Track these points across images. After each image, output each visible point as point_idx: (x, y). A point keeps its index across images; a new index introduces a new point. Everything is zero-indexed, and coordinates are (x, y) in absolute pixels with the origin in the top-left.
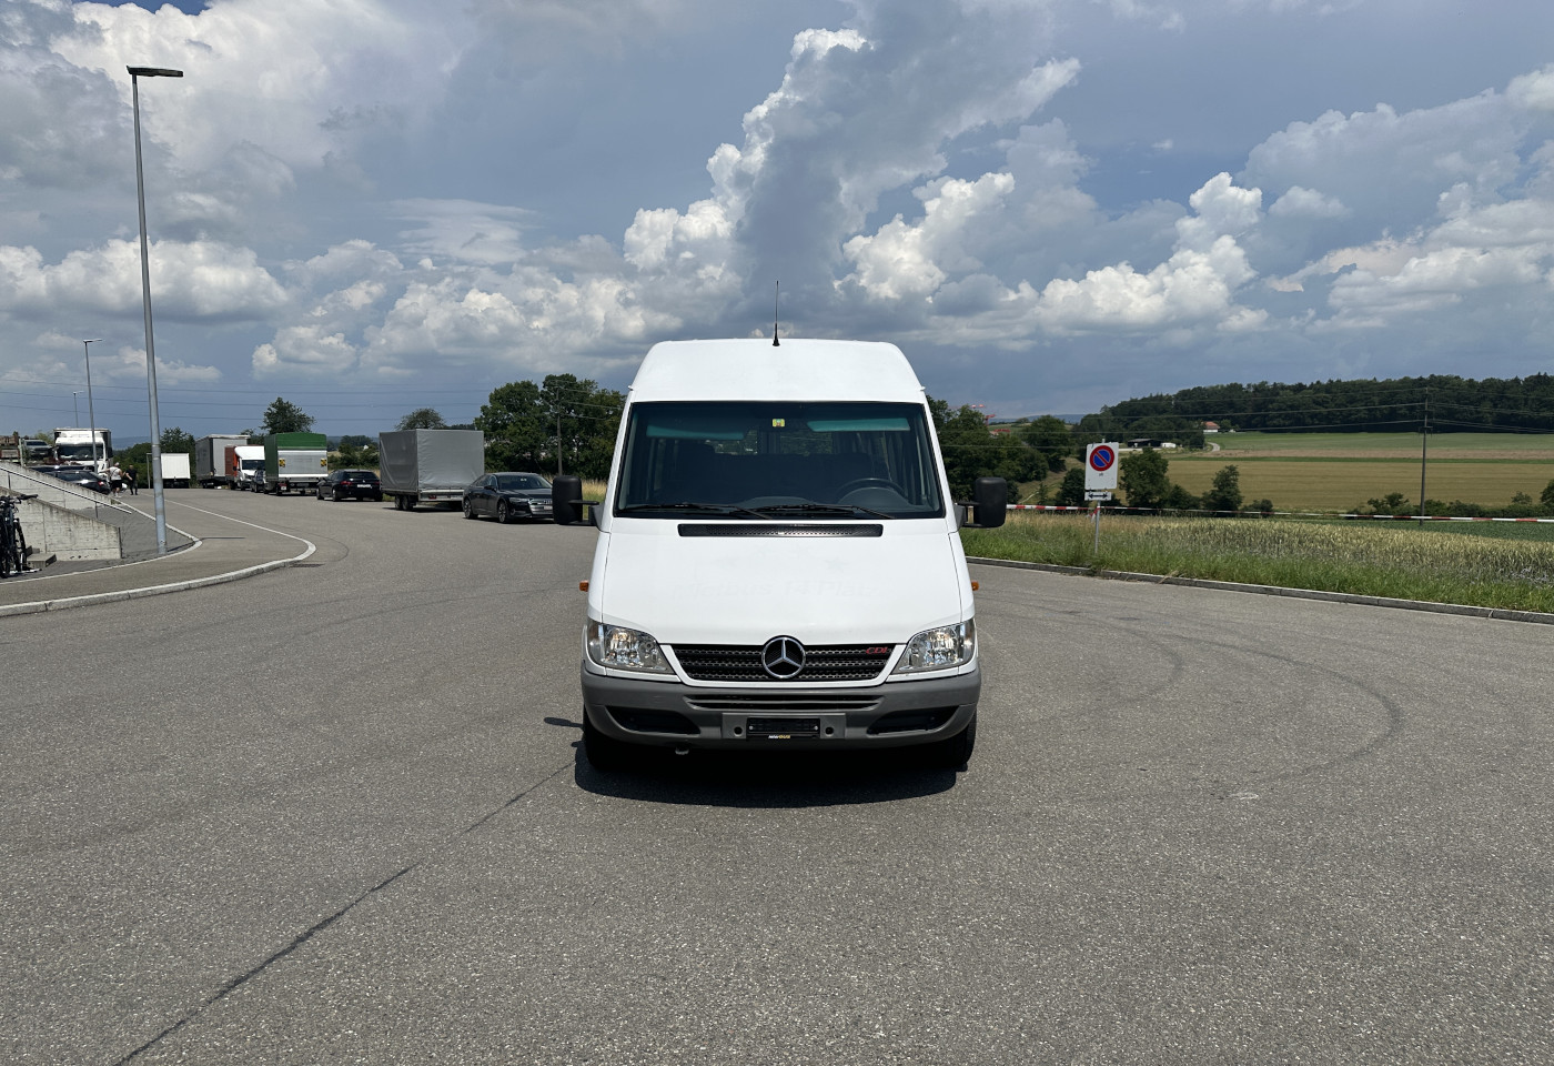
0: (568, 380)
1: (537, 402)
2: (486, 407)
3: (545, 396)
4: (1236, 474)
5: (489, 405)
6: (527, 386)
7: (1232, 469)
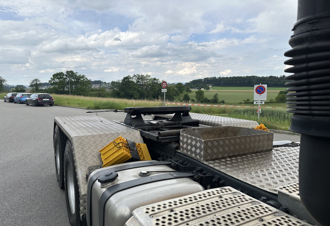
0: (72, 72)
3: (66, 76)
4: (217, 95)
7: (217, 94)
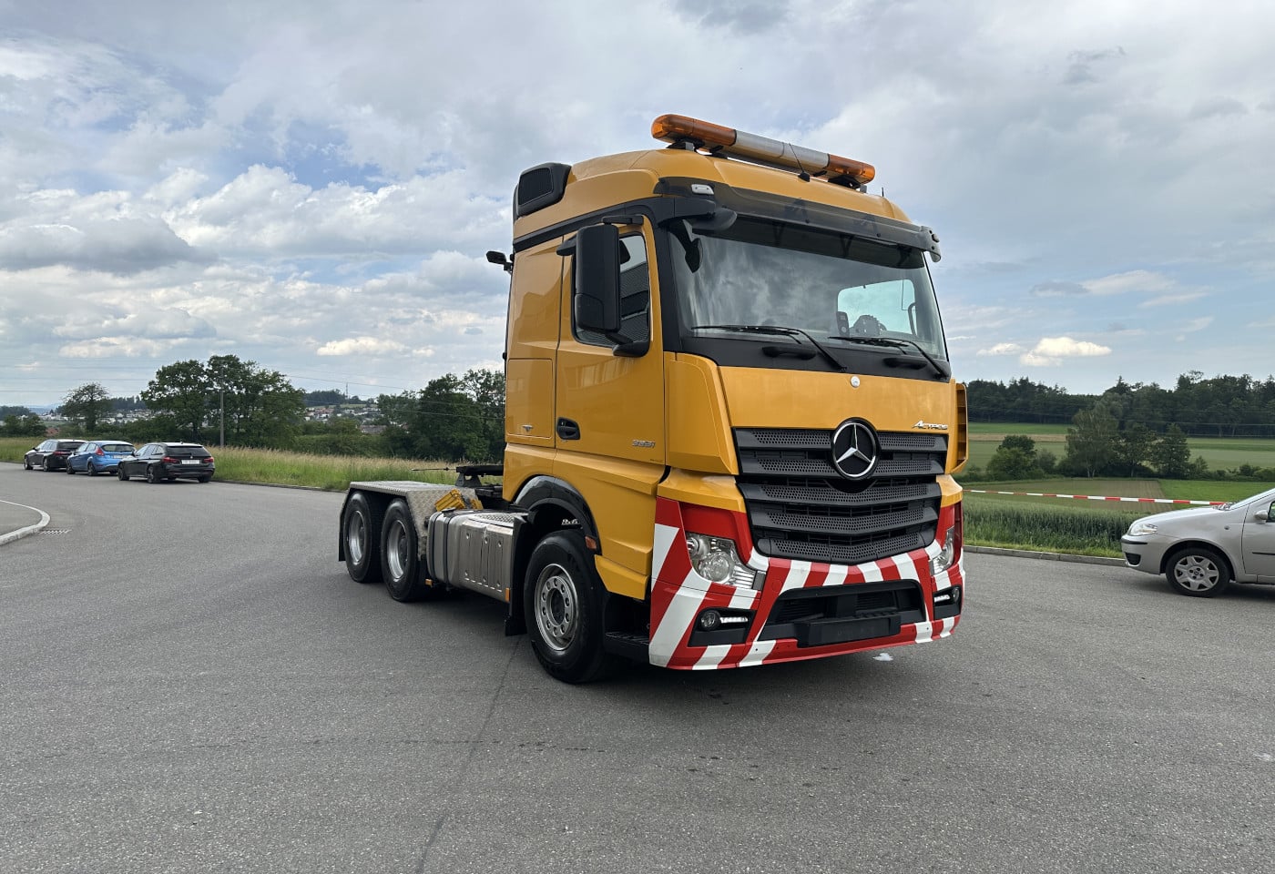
0: (231, 360)
1: (203, 380)
2: (153, 382)
3: (210, 374)
5: (156, 380)
6: (193, 363)
